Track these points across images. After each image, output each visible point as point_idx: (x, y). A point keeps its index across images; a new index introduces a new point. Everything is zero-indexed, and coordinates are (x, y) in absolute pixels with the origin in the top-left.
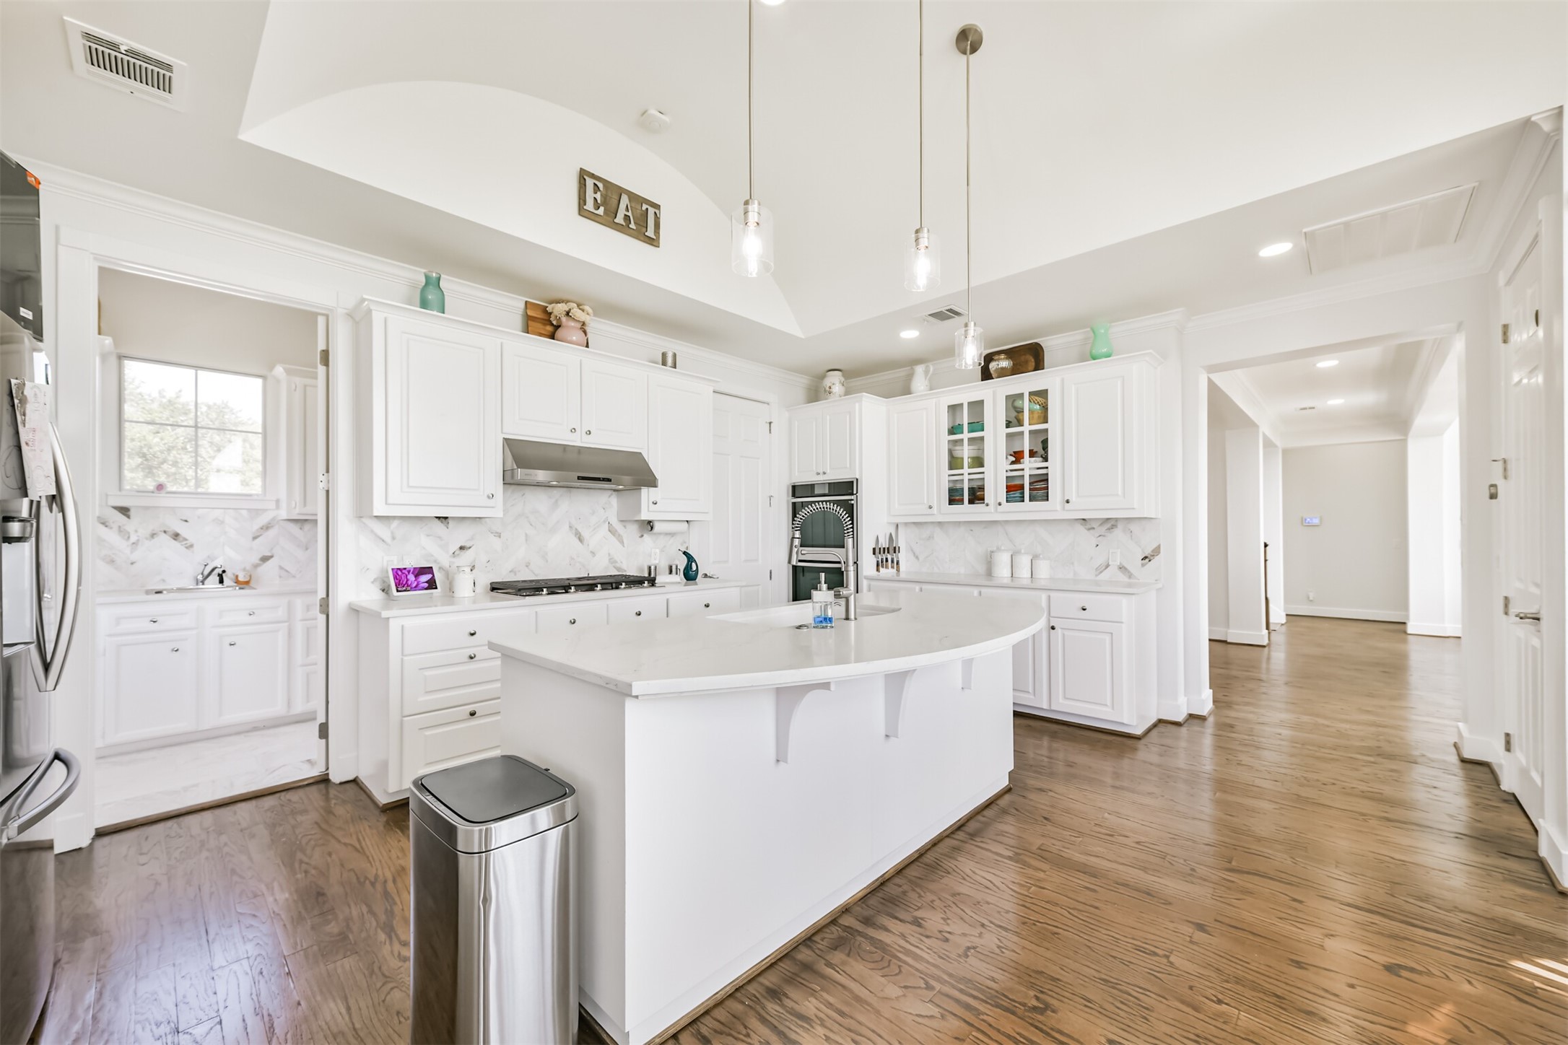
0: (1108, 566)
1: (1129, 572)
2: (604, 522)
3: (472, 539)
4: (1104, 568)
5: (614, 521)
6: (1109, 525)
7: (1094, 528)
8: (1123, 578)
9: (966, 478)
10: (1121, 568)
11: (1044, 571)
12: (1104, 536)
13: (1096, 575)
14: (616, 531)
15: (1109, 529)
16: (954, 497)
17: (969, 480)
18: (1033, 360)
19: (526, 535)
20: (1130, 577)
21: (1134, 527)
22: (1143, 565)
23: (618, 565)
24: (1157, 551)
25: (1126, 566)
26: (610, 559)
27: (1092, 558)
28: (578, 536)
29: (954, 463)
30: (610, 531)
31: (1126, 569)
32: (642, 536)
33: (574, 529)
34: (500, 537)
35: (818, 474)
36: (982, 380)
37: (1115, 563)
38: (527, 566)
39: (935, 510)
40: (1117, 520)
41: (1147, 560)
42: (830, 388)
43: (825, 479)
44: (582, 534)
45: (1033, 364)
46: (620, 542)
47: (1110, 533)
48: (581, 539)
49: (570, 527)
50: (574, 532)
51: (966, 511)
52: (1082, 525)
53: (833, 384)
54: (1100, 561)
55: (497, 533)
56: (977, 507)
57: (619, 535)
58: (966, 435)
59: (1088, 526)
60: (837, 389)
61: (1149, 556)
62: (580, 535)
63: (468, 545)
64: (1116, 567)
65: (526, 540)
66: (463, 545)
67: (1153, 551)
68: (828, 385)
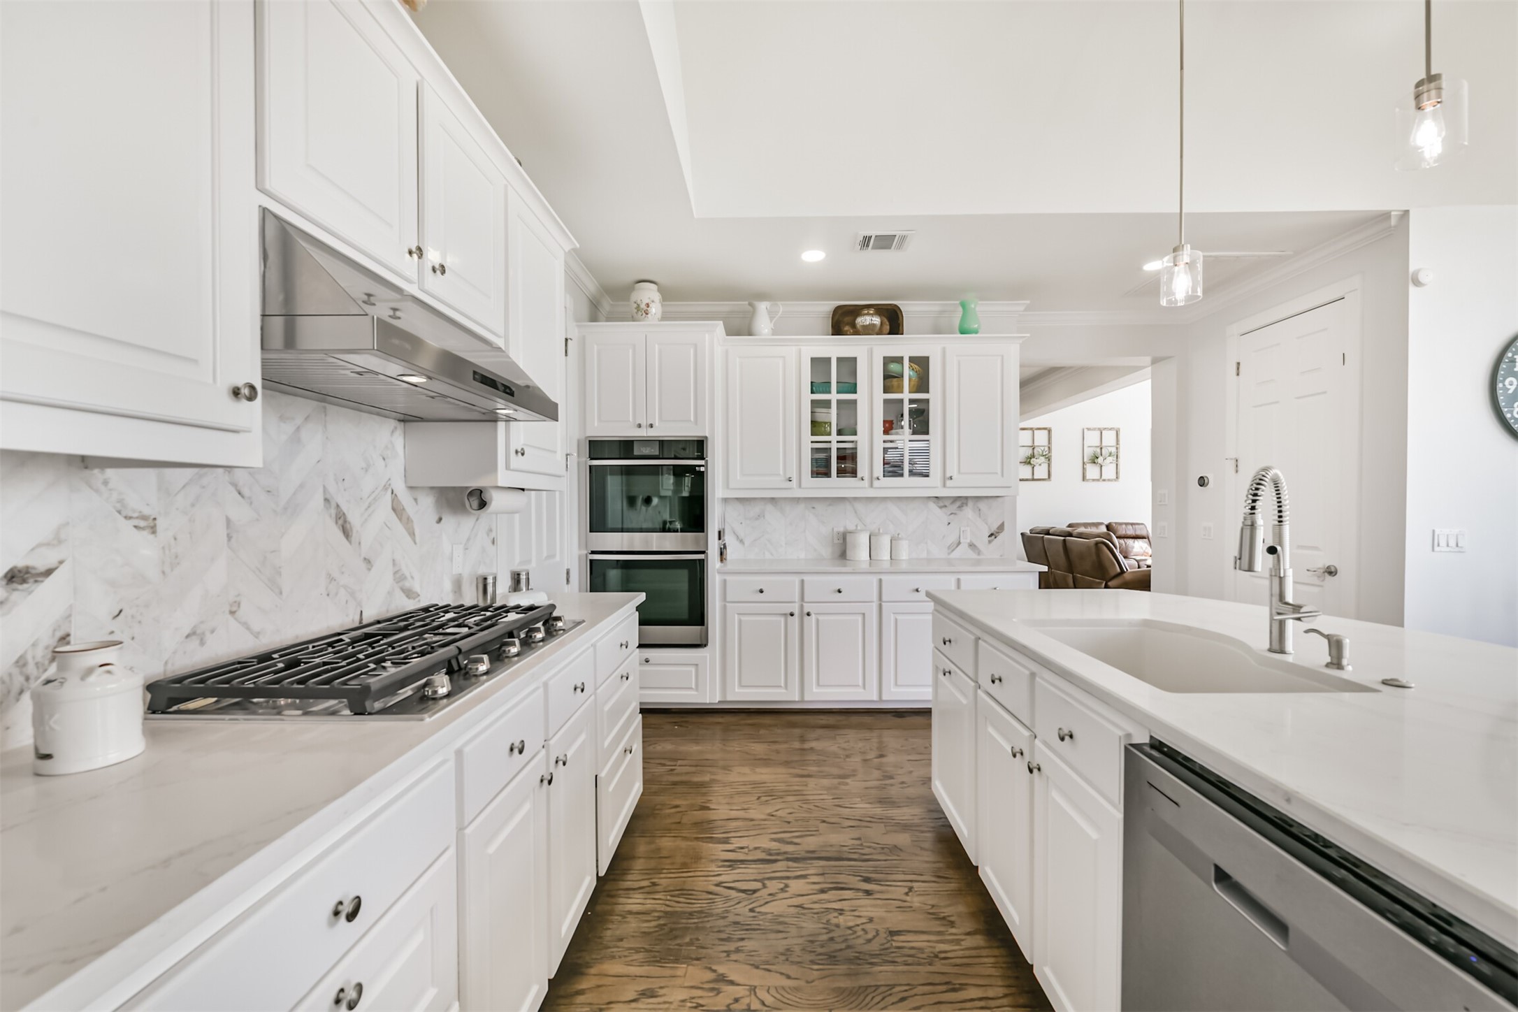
0: (959, 543)
1: (978, 549)
2: (385, 488)
3: (57, 540)
4: (955, 546)
5: (400, 486)
6: (958, 504)
7: (946, 506)
8: (973, 555)
9: (834, 446)
10: (972, 546)
11: (904, 553)
12: (955, 514)
13: (949, 554)
14: (404, 509)
15: (959, 507)
16: (821, 469)
17: (838, 449)
18: (887, 323)
19: (228, 521)
20: (979, 554)
21: (982, 505)
22: (990, 542)
23: (407, 584)
24: (1001, 528)
25: (975, 543)
26: (395, 573)
27: (944, 537)
28: (340, 522)
29: (817, 427)
30: (394, 509)
31: (975, 546)
32: (440, 520)
33: (333, 505)
34: (153, 530)
35: (640, 426)
36: (832, 335)
37: (965, 541)
38: (232, 613)
39: (794, 483)
40: (967, 498)
41: (993, 537)
42: (648, 305)
43: (649, 435)
44: (350, 517)
45: (888, 327)
46: (410, 534)
47: (961, 510)
48: (346, 532)
49: (326, 500)
50: (333, 511)
51: (835, 485)
52: (934, 502)
53: (653, 302)
54: (952, 539)
55: (144, 518)
56: (848, 481)
57: (408, 518)
58: (834, 396)
59: (942, 504)
60: (655, 309)
61: (995, 533)
62: (345, 521)
63: (40, 564)
64: (967, 545)
65: (229, 537)
66: (21, 563)
67: (998, 528)
68: (646, 301)
